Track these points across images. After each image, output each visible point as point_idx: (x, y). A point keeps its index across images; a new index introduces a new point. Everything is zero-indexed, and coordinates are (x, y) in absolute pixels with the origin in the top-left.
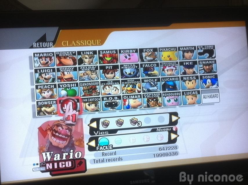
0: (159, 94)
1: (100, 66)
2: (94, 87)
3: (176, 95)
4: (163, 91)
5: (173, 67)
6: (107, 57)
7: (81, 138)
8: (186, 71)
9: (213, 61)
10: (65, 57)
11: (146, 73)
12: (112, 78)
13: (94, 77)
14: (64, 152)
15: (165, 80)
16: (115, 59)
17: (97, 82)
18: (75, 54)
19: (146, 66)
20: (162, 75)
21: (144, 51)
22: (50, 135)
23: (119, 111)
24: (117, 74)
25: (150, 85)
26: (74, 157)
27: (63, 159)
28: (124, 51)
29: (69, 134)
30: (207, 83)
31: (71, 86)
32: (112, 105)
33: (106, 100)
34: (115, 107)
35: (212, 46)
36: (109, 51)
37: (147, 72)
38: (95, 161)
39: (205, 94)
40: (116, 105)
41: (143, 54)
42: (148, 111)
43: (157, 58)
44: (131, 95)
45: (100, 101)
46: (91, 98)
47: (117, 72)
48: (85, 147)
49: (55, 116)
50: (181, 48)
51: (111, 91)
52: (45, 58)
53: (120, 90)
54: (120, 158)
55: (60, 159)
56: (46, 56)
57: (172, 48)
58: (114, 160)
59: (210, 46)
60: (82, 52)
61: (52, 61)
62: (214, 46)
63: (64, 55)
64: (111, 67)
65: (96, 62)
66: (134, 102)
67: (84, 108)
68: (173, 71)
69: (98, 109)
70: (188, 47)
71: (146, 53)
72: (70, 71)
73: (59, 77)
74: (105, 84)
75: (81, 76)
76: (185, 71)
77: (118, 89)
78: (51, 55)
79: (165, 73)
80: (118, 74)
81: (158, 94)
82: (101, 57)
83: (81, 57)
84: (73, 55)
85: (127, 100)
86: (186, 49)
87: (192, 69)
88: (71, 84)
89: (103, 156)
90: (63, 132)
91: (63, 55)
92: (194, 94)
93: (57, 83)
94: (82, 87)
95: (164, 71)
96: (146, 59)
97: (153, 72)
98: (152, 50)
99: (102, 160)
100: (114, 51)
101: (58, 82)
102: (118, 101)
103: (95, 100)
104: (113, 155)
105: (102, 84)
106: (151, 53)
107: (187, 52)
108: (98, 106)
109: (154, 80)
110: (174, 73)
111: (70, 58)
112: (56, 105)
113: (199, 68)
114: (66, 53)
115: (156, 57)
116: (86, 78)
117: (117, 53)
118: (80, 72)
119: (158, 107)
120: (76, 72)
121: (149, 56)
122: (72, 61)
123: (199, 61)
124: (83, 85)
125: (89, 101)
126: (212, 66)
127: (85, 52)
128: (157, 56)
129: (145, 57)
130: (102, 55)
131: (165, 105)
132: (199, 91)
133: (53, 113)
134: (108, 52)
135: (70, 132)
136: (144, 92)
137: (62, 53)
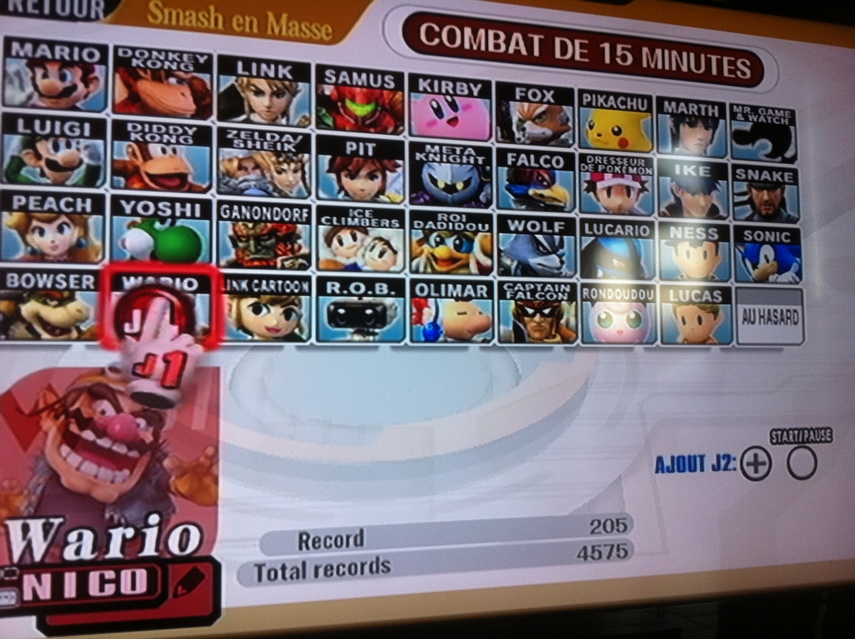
0: (568, 290)
1: (319, 137)
2: (288, 228)
3: (638, 300)
4: (582, 276)
5: (630, 176)
6: (353, 100)
7: (202, 459)
8: (684, 203)
9: (786, 174)
10: (160, 76)
11: (517, 191)
12: (369, 198)
13: (291, 186)
14: (116, 521)
15: (596, 231)
16: (389, 114)
17: (301, 207)
18: (206, 68)
19: (519, 163)
20: (583, 209)
21: (518, 94)
22: (54, 438)
23: (393, 347)
24: (395, 180)
25: (530, 247)
26: (161, 547)
27: (108, 556)
28: (431, 85)
29: (149, 438)
30: (762, 260)
31: (178, 214)
32: (361, 319)
33: (337, 291)
34: (374, 327)
35: (784, 110)
36: (364, 76)
37: (525, 187)
38: (265, 574)
39: (752, 307)
40: (381, 317)
41: (512, 109)
42: (514, 355)
43: (571, 132)
44: (447, 282)
45: (309, 294)
46: (268, 278)
47: (392, 171)
48: (220, 502)
49: (88, 346)
50: (670, 104)
51: (363, 256)
52: (60, 69)
53: (400, 254)
54: (381, 560)
55: (92, 557)
56: (67, 58)
57: (632, 96)
58: (354, 570)
59: (779, 110)
60: (240, 65)
61: (92, 87)
62: (793, 113)
63: (154, 64)
64: (371, 146)
65: (304, 117)
66: (459, 314)
67: (230, 321)
68: (629, 195)
69: (297, 331)
70: (697, 102)
71: (526, 105)
72: (178, 143)
73: (121, 166)
74: (335, 223)
75: (228, 174)
76: (678, 199)
77: (395, 248)
78: (91, 55)
79: (598, 200)
80: (397, 182)
81: (563, 286)
82: (329, 97)
83: (233, 86)
84: (194, 71)
85: (431, 301)
86: (688, 110)
87: (708, 196)
88: (178, 205)
89: (304, 548)
90: (117, 427)
91: (149, 63)
92: (710, 299)
93: (106, 190)
94: (229, 223)
95: (595, 194)
96: (524, 129)
97: (546, 192)
98: (549, 96)
99: (298, 570)
100: (387, 78)
101: (113, 186)
102: (388, 301)
103: (288, 291)
104: (348, 545)
105: (323, 220)
106: (544, 107)
107: (692, 125)
108: (300, 317)
109: (551, 226)
110: (636, 206)
111: (180, 81)
112: (94, 294)
113: (734, 194)
114: (166, 58)
115: (564, 128)
116: (253, 183)
117: (403, 91)
118: (226, 152)
119: (558, 343)
120: (208, 149)
121: (538, 119)
122: (190, 99)
123: (735, 167)
124: (235, 214)
125: (256, 290)
126: (783, 191)
127: (254, 65)
128: (570, 124)
129: (522, 121)
130: (332, 87)
131: (591, 336)
132: (729, 289)
133: (75, 334)
134: (359, 76)
135: (151, 429)
136: (505, 271)
137: (147, 54)
